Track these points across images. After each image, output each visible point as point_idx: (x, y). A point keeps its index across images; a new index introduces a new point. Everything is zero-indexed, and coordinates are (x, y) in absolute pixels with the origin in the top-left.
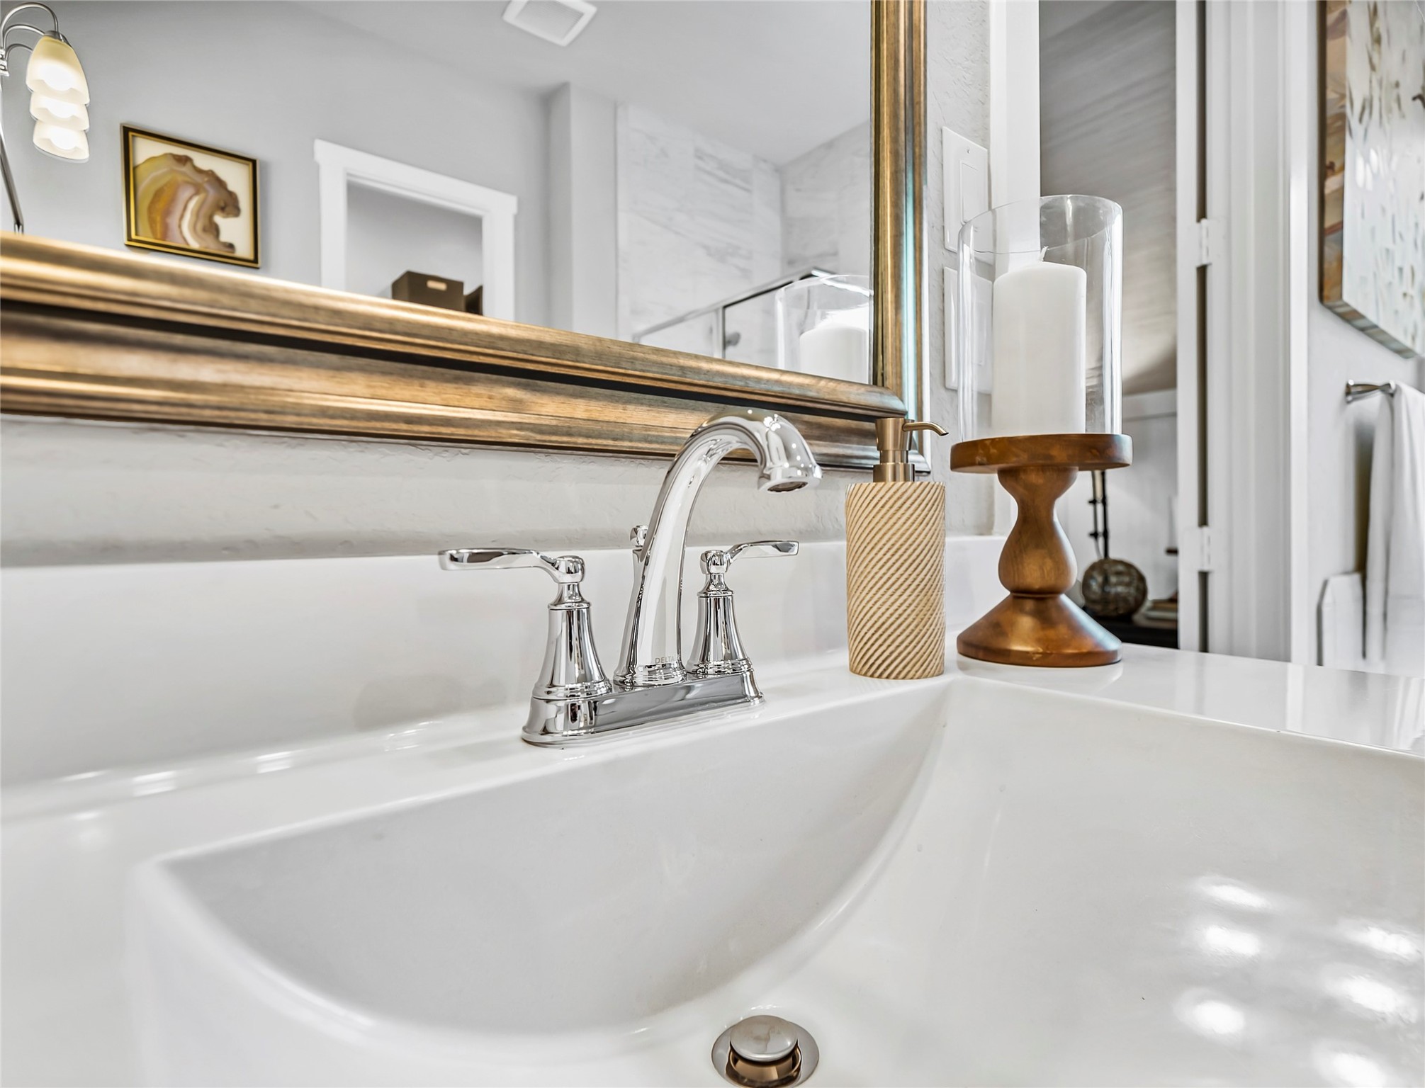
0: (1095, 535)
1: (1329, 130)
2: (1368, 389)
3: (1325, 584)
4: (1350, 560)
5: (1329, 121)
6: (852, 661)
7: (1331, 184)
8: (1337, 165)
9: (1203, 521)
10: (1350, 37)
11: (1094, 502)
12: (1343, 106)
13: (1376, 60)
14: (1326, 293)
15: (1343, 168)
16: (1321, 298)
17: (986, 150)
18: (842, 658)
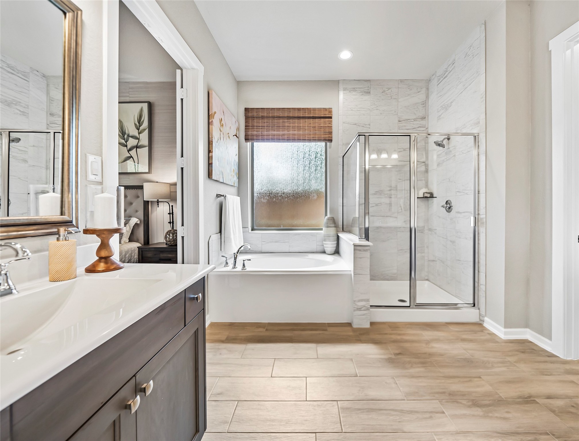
0: (170, 223)
1: (210, 144)
2: (221, 196)
3: (210, 236)
4: (218, 231)
5: (210, 142)
6: (50, 279)
7: (210, 154)
8: (211, 151)
9: (183, 225)
10: (214, 126)
11: (170, 214)
12: (212, 139)
13: (221, 129)
14: (210, 177)
15: (212, 152)
16: (209, 177)
17: (101, 157)
18: (48, 279)
